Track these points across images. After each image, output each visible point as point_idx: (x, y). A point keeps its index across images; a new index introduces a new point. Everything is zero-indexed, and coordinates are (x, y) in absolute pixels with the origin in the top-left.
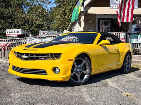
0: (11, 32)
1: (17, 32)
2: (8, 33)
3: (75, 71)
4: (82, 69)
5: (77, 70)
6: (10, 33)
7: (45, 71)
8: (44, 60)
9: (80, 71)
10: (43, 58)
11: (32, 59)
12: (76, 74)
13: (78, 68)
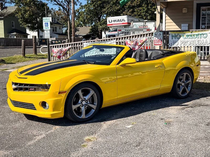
0: (114, 21)
1: (121, 20)
2: (109, 22)
3: (80, 104)
4: (88, 102)
5: (82, 103)
6: (113, 23)
7: (34, 106)
8: (33, 92)
9: (86, 104)
10: (33, 89)
11: (21, 89)
12: (81, 107)
13: (84, 100)
